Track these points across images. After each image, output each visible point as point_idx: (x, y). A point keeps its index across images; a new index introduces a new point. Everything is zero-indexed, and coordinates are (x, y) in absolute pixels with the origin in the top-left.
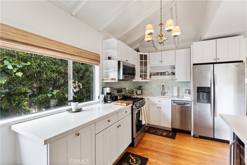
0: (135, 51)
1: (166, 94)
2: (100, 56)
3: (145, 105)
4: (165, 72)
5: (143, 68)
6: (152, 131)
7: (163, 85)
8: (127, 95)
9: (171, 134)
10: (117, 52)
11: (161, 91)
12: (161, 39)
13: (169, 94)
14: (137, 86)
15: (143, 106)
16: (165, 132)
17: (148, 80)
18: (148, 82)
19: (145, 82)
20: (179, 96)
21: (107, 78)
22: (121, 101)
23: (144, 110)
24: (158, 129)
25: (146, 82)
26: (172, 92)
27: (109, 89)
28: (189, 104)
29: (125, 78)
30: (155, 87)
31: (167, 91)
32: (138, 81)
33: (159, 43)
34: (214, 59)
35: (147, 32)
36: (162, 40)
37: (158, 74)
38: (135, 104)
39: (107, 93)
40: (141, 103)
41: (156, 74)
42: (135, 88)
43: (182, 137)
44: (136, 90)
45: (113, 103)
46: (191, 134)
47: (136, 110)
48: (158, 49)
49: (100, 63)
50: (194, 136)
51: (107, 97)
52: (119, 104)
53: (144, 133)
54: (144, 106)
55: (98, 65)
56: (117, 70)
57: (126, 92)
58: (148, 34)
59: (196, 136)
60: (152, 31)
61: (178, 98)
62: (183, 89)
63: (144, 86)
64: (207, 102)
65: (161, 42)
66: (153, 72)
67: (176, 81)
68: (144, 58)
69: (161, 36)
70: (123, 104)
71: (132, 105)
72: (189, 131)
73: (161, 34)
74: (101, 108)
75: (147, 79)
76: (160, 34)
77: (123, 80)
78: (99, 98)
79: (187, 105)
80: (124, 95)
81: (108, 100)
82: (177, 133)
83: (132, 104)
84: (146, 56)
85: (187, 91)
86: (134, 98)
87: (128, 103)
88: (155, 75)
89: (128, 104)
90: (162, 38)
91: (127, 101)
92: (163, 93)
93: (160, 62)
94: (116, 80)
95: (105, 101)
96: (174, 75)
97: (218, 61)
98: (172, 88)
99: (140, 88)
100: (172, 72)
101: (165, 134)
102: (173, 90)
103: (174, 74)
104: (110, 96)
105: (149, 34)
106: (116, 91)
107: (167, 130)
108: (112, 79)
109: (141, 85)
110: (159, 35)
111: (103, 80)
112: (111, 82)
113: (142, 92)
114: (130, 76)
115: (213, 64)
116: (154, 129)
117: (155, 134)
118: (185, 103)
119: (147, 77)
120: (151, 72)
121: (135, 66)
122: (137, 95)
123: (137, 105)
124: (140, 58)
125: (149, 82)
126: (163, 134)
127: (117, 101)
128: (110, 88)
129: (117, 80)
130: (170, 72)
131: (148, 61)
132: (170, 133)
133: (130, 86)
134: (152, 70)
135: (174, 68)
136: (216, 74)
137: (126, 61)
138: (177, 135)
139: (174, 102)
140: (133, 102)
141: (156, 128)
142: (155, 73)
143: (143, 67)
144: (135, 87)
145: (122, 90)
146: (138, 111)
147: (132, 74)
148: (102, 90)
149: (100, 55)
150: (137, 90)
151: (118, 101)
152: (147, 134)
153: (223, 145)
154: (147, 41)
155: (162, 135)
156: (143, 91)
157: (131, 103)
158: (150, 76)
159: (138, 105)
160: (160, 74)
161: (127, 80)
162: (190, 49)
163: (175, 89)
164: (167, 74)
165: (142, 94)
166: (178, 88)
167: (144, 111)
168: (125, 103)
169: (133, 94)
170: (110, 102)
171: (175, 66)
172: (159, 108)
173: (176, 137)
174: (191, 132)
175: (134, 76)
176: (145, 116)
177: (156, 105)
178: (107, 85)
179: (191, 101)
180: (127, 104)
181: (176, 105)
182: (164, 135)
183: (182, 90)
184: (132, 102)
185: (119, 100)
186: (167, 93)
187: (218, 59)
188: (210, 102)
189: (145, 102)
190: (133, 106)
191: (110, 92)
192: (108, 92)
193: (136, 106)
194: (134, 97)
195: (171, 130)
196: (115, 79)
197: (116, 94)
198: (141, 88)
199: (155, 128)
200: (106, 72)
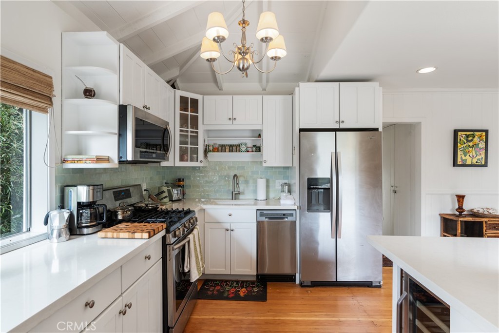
0: (169, 86)
1: (241, 197)
2: (51, 82)
3: (197, 227)
4: (239, 145)
5: (187, 131)
6: (213, 290)
7: (235, 176)
8: (147, 205)
9: (256, 290)
10: (116, 77)
11: (231, 188)
12: (243, 58)
13: (248, 196)
14: (170, 178)
15: (192, 230)
16: (242, 287)
17: (201, 162)
18: (199, 167)
19: (192, 167)
20: (269, 198)
21: (80, 154)
22: (129, 224)
23: (194, 241)
24: (226, 281)
25: (194, 168)
26: (255, 191)
27: (88, 192)
28: (292, 215)
29: (140, 158)
30: (216, 178)
31: (244, 190)
32: (176, 165)
33: (239, 68)
34: (337, 122)
35: (212, 33)
36: (245, 61)
37: (223, 148)
38: (172, 229)
39: (79, 204)
40: (187, 225)
41: (218, 149)
42: (164, 184)
43: (280, 293)
44: (170, 188)
45: (101, 234)
46: (295, 281)
47: (175, 247)
48: (223, 89)
49: (51, 104)
50: (302, 285)
51: (80, 215)
52: (122, 235)
53: (194, 301)
54: (195, 231)
55: (44, 110)
56: (117, 131)
57: (142, 196)
58: (214, 40)
59: (305, 284)
60: (224, 33)
61: (267, 204)
62: (277, 184)
63: (189, 177)
64: (324, 210)
65: (243, 66)
66: (211, 143)
67: (265, 165)
68: (189, 106)
69: (243, 52)
70: (137, 235)
71: (163, 233)
72: (292, 276)
73: (243, 46)
74: (56, 257)
75: (197, 161)
76: (240, 47)
77: (133, 162)
78: (46, 223)
79: (289, 218)
80: (136, 205)
81: (83, 225)
82: (268, 283)
83: (165, 230)
84: (195, 102)
85: (286, 188)
86: (167, 213)
87: (154, 230)
88: (216, 149)
89: (152, 233)
90: (247, 56)
91: (148, 222)
92: (235, 194)
93: (230, 119)
94: (113, 161)
95: (73, 229)
96: (260, 151)
97: (342, 126)
98: (255, 182)
99: (178, 183)
100: (254, 146)
101: (243, 292)
102: (256, 186)
103: (258, 149)
104: (91, 214)
105: (216, 38)
106: (109, 195)
107: (247, 282)
108: (99, 160)
109: (180, 175)
110: (240, 49)
111: (64, 161)
112: (95, 169)
113: (184, 194)
114: (155, 151)
115: (335, 132)
116: (217, 285)
117: (220, 297)
118: (284, 215)
119: (197, 154)
120: (206, 143)
121: (167, 123)
122: (172, 201)
123: (177, 233)
124: (180, 107)
125: (202, 167)
126: (239, 294)
127: (115, 227)
128: (91, 187)
129: (116, 161)
130: (250, 145)
131: (200, 115)
132: (254, 287)
133: (151, 178)
134: (208, 137)
135: (260, 136)
136: (340, 152)
137: (142, 109)
138: (270, 290)
139: (262, 215)
140: (167, 225)
141: (222, 281)
142: (217, 146)
143: (189, 130)
144: (164, 181)
145: (128, 190)
146: (179, 248)
147: (160, 145)
148: (59, 195)
149: (51, 78)
150: (172, 188)
151: (120, 226)
152: (200, 301)
153: (352, 293)
154: (208, 60)
155: (237, 298)
156: (187, 191)
157: (160, 229)
158: (206, 152)
159: (181, 229)
160: (227, 150)
161: (146, 162)
162: (291, 96)
163: (262, 183)
164: (243, 150)
165: (183, 198)
166: (268, 181)
167: (195, 245)
168: (142, 231)
169: (162, 199)
170: (90, 232)
171: (261, 131)
172: (228, 230)
173: (268, 294)
174: (295, 276)
175: (164, 151)
176: (197, 257)
177: (222, 224)
178: (80, 176)
179: (296, 209)
180: (149, 233)
181: (267, 219)
182: (242, 295)
183: (275, 186)
184: (165, 226)
185: (120, 222)
186: (243, 193)
187: (343, 122)
188: (329, 210)
189: (197, 221)
190: (167, 235)
191: (91, 200)
192: (84, 199)
193: (175, 236)
194: (164, 208)
195: (254, 279)
196: (108, 160)
197: (111, 204)
198: (181, 183)
199: (219, 281)
200: (78, 136)
